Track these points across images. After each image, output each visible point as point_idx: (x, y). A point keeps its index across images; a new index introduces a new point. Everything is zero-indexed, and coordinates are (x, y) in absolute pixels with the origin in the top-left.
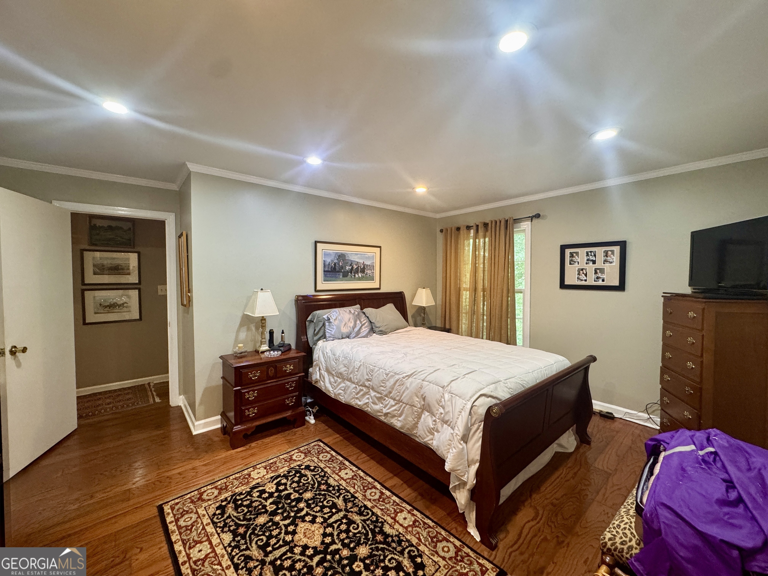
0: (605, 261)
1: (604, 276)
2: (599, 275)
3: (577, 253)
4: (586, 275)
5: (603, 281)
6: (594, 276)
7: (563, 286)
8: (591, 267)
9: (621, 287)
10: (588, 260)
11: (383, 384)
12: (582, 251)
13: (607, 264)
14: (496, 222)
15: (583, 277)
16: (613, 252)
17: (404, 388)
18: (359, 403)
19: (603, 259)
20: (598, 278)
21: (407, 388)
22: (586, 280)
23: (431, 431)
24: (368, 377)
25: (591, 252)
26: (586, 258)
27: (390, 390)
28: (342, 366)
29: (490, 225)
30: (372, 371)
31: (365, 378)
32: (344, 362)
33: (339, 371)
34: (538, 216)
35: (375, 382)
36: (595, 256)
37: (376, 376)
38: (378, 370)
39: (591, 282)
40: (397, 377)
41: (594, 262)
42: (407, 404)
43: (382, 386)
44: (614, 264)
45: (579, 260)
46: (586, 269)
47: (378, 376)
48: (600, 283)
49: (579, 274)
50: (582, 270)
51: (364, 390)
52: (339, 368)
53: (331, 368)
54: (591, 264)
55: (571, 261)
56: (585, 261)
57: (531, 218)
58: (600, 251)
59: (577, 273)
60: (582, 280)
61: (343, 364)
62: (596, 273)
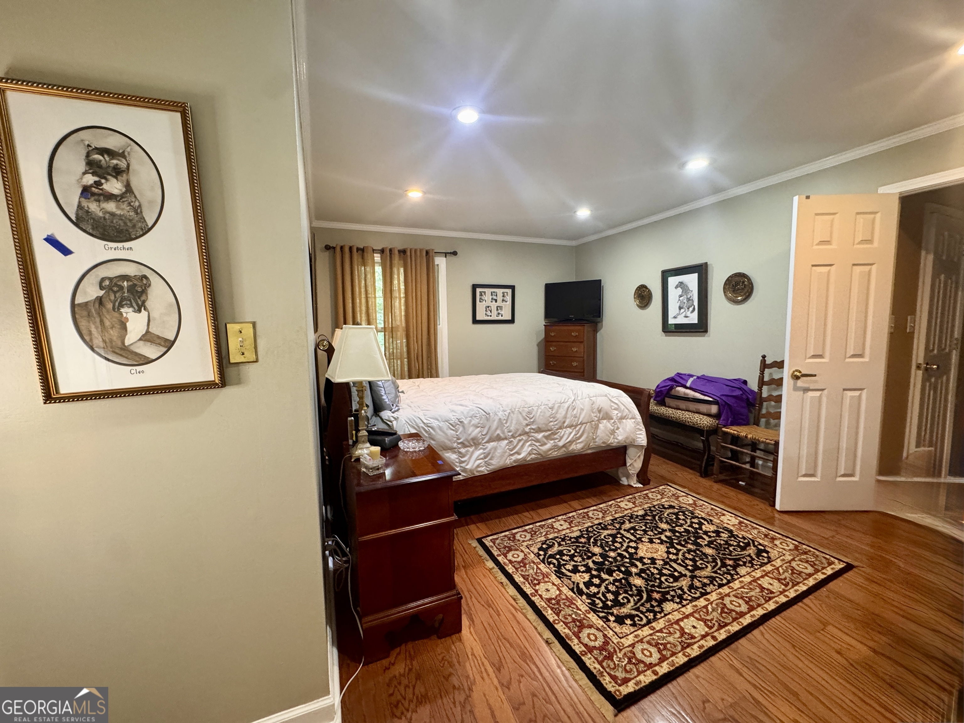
0: (503, 300)
1: (502, 313)
2: (499, 311)
3: (485, 292)
4: (491, 312)
5: (502, 316)
6: (496, 313)
7: (475, 321)
8: (494, 305)
9: (512, 321)
10: (492, 299)
11: (551, 420)
12: (488, 291)
13: (504, 303)
14: (416, 251)
15: (489, 313)
16: (507, 293)
17: (579, 411)
18: (520, 457)
19: (502, 298)
20: (499, 314)
21: (582, 409)
22: (491, 316)
23: (613, 432)
24: (527, 422)
25: (494, 292)
26: (491, 297)
27: (564, 420)
28: (471, 429)
29: (408, 253)
30: (530, 413)
31: (524, 424)
32: (473, 422)
33: (471, 437)
34: (455, 253)
35: (541, 422)
36: (497, 295)
37: (540, 415)
38: (538, 409)
39: (494, 318)
40: (566, 405)
41: (496, 301)
42: (586, 423)
43: (551, 422)
44: (508, 303)
45: (486, 299)
46: (491, 307)
47: (542, 414)
48: (500, 318)
49: (486, 311)
50: (488, 307)
51: (524, 438)
52: (469, 432)
53: (450, 441)
54: (494, 301)
55: (480, 299)
56: (490, 300)
57: (446, 254)
58: (500, 291)
59: (485, 309)
60: (488, 316)
61: (473, 425)
62: (497, 310)
